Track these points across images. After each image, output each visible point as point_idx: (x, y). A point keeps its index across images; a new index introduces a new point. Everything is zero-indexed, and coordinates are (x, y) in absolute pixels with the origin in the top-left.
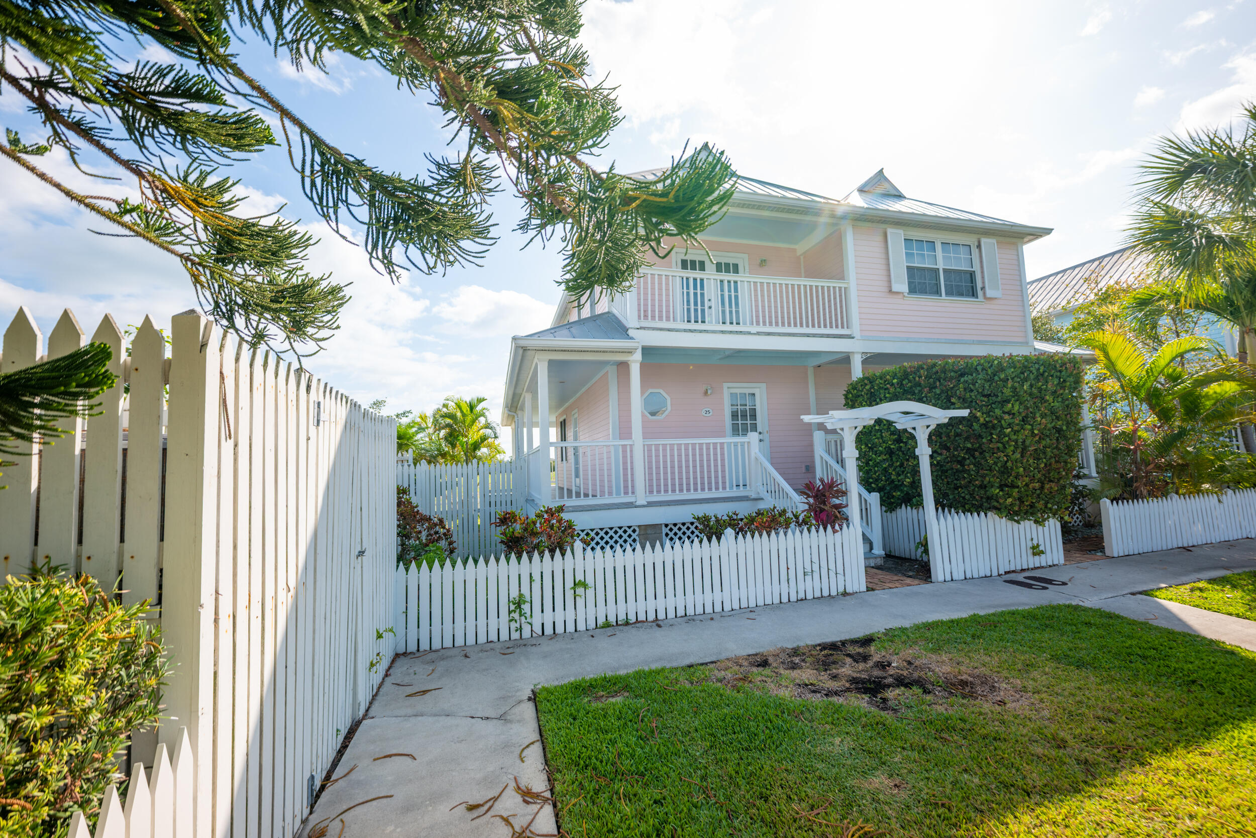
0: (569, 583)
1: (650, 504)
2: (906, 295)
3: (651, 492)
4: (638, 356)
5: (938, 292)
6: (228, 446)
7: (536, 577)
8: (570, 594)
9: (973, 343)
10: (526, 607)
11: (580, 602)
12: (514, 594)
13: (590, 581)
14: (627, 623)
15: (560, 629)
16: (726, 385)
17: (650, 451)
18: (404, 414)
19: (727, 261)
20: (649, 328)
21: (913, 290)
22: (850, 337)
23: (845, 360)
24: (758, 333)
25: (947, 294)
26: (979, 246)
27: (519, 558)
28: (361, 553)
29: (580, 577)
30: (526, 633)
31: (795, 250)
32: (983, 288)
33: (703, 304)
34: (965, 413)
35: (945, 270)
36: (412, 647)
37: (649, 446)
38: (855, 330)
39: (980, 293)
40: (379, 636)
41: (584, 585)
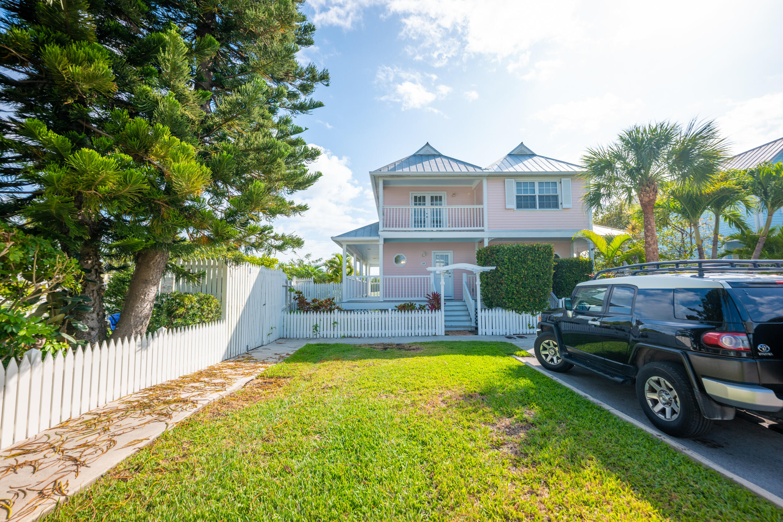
0: (332, 322)
1: (385, 301)
2: (515, 209)
3: (386, 297)
4: (382, 242)
5: (534, 206)
6: (231, 278)
7: (322, 319)
8: (332, 326)
9: (553, 231)
10: (318, 328)
11: (336, 328)
12: (315, 324)
13: (339, 322)
14: (351, 337)
15: (328, 336)
16: (433, 252)
17: (386, 280)
18: (320, 260)
19: (436, 195)
20: (387, 231)
21: (519, 206)
22: (483, 231)
23: (481, 241)
24: (437, 231)
25: (540, 207)
26: (560, 182)
27: (317, 313)
28: (265, 305)
29: (336, 321)
30: (318, 336)
31: (471, 187)
32: (561, 204)
33: (424, 216)
34: (494, 268)
35: (539, 196)
36: (285, 337)
37: (386, 279)
38: (486, 228)
39: (560, 205)
40: (272, 328)
41: (337, 323)
